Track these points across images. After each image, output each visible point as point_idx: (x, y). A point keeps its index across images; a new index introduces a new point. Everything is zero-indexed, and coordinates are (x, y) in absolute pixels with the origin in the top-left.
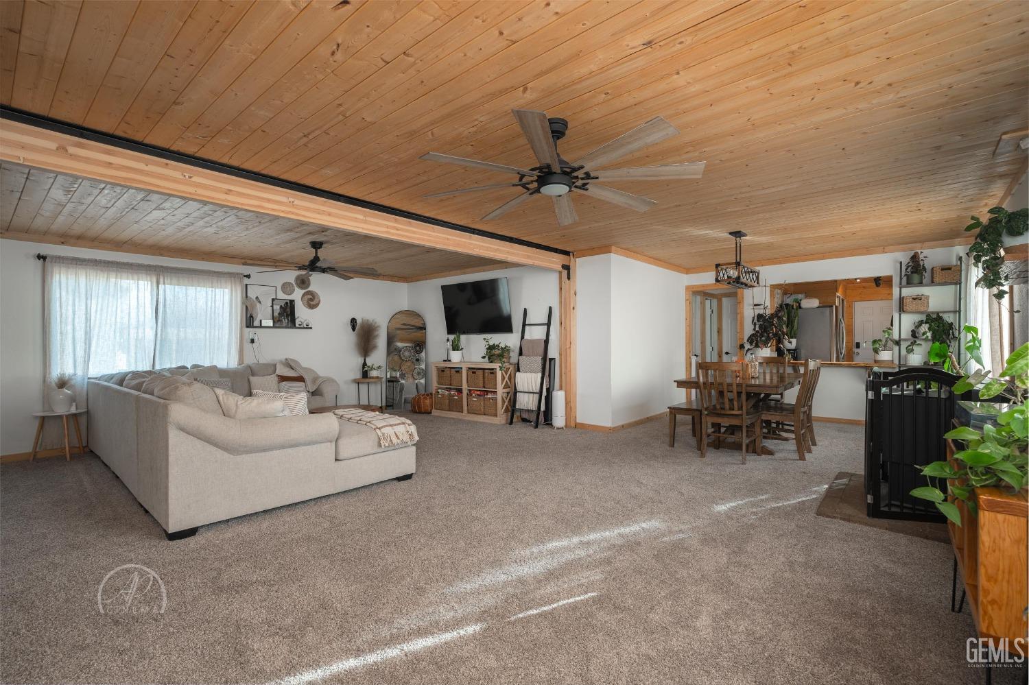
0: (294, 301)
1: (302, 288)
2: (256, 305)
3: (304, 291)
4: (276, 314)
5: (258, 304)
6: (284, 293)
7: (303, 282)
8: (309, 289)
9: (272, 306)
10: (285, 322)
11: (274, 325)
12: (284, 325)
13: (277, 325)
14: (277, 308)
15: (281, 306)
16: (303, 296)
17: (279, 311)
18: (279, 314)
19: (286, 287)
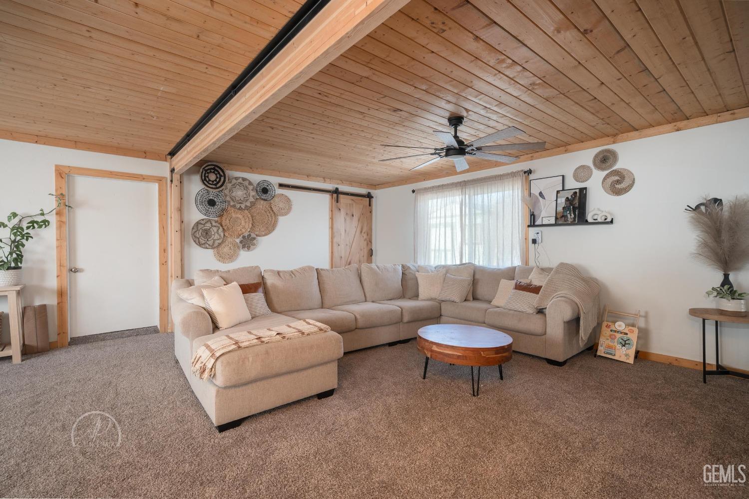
0: (586, 188)
1: (603, 169)
2: (539, 201)
3: (606, 172)
4: (560, 209)
5: (541, 199)
6: (577, 181)
7: (605, 160)
8: (616, 167)
9: (557, 200)
10: (570, 217)
11: (556, 222)
12: (570, 220)
13: (560, 223)
14: (562, 201)
15: (567, 198)
16: (605, 179)
17: (563, 205)
18: (564, 208)
19: (582, 173)
